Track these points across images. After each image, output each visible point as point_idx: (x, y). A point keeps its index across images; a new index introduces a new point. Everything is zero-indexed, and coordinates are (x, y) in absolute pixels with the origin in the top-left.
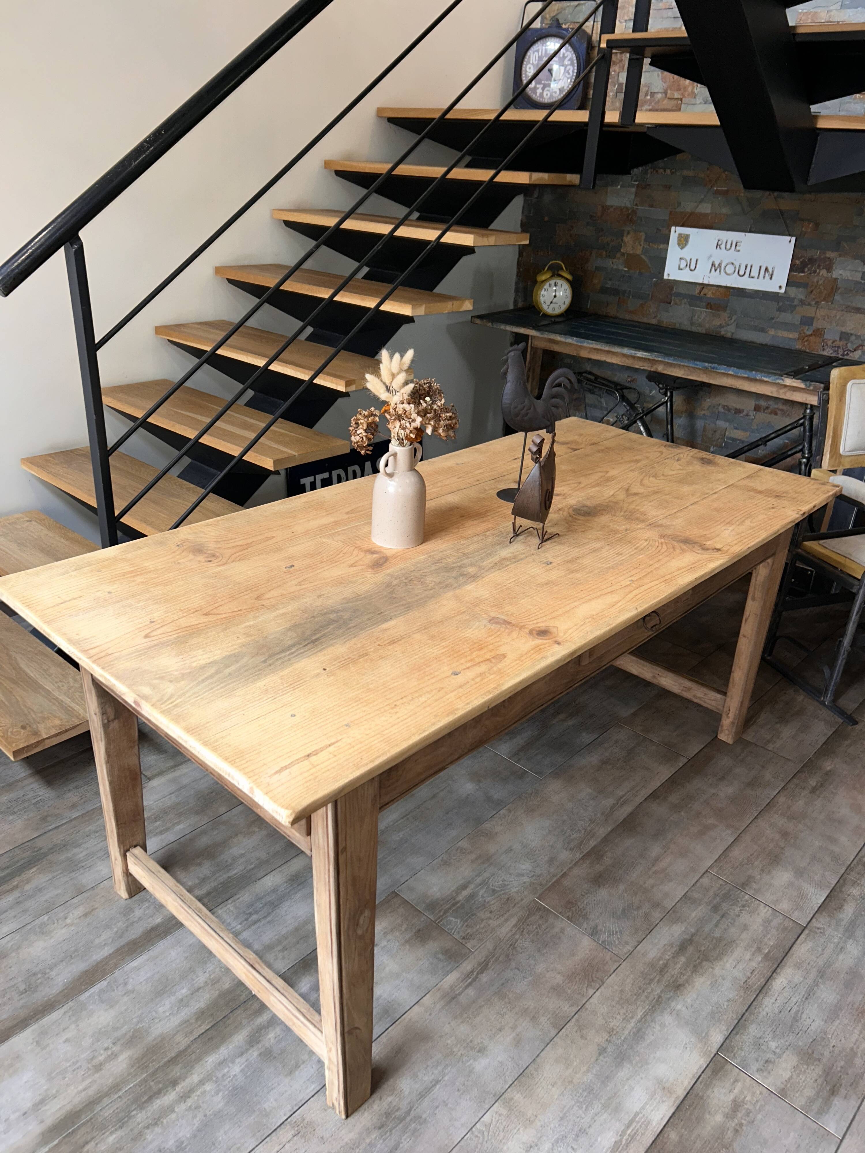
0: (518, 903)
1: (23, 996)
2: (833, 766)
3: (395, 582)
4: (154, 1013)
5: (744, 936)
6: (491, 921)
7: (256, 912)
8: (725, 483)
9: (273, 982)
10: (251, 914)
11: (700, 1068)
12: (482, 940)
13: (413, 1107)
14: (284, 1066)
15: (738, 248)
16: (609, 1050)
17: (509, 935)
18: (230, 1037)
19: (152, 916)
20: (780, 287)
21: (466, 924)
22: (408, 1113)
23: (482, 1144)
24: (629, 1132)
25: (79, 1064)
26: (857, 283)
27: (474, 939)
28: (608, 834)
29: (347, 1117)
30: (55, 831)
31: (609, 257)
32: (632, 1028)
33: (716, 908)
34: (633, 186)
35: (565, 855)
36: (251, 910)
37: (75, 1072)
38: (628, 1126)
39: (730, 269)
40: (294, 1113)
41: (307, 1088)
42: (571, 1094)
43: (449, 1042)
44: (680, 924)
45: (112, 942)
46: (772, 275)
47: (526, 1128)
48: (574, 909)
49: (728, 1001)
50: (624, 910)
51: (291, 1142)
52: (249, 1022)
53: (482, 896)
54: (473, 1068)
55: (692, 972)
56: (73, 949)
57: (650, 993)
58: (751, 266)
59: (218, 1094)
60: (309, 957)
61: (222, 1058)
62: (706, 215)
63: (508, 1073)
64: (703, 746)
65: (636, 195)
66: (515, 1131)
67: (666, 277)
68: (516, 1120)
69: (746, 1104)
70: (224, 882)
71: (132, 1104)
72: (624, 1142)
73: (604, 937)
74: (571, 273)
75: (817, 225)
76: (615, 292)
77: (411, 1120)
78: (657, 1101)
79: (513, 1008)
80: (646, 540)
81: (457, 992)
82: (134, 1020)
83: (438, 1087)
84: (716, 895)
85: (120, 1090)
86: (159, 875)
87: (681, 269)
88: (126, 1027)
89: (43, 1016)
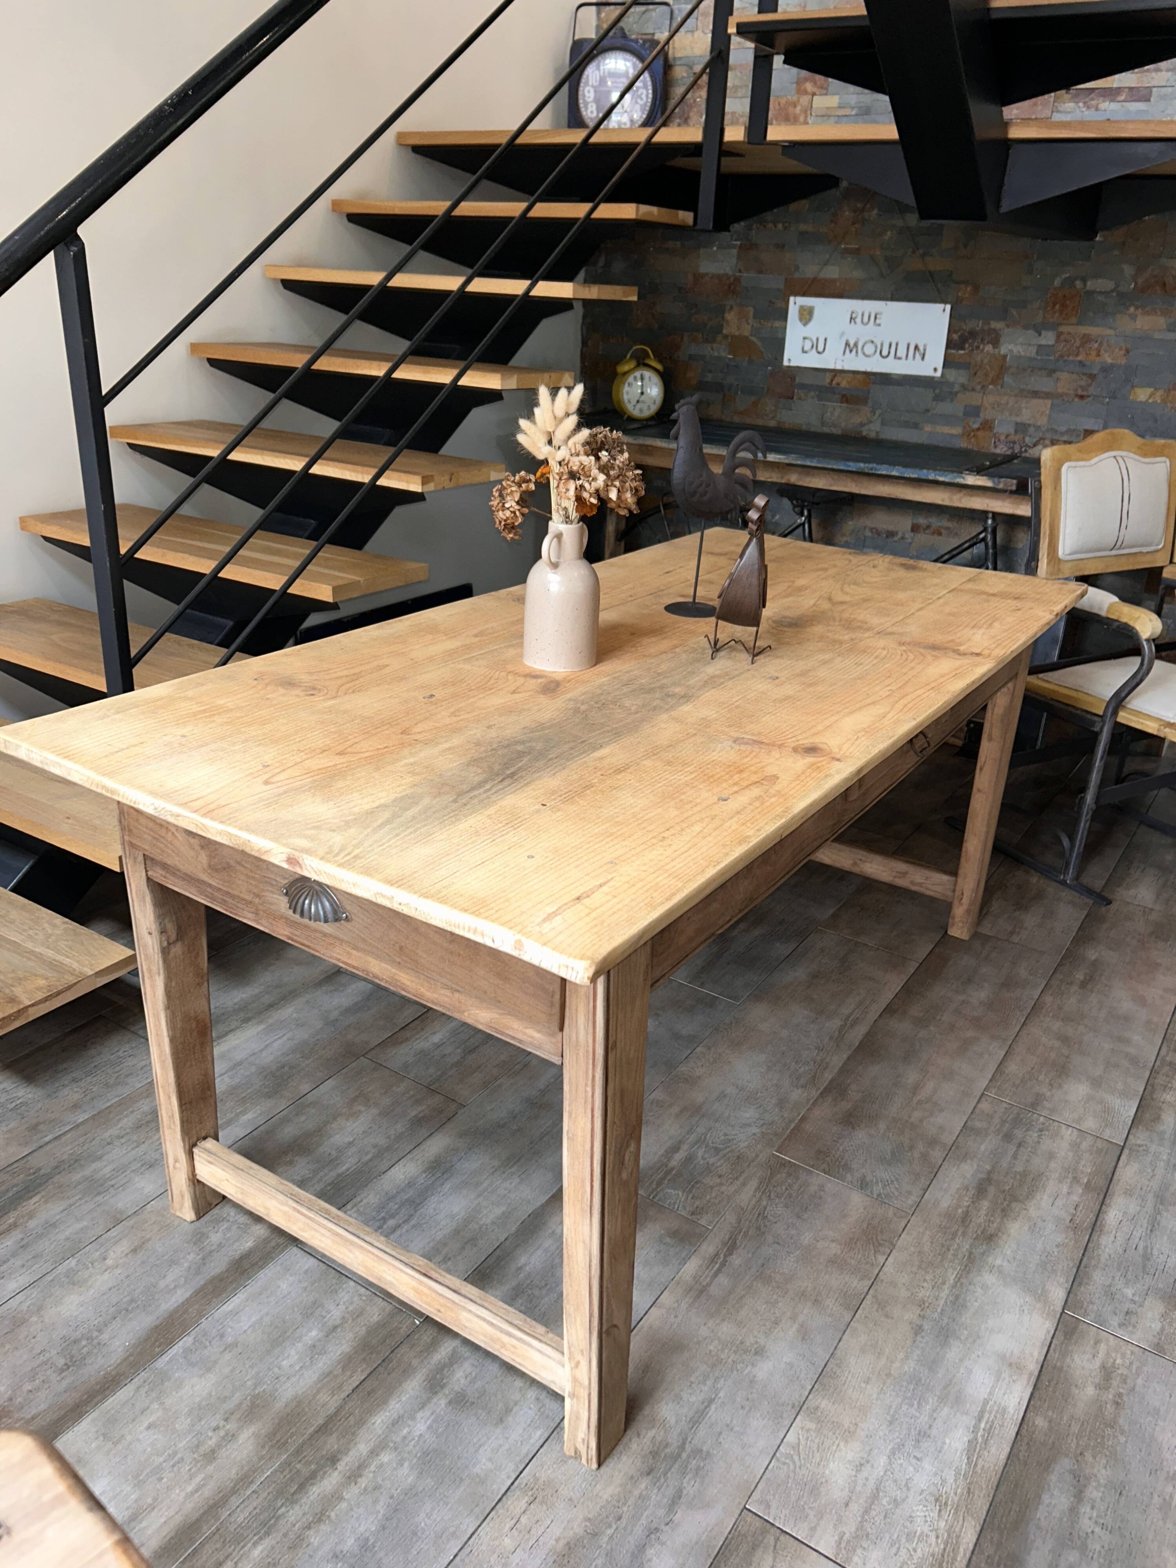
0: (753, 1161)
1: (64, 1374)
2: (1097, 954)
3: (583, 708)
4: (276, 1370)
5: (1053, 1165)
6: (724, 1188)
7: (392, 1216)
8: (945, 587)
9: (463, 1292)
10: (384, 1220)
11: (1048, 1332)
12: (718, 1213)
13: (686, 1439)
14: (489, 1413)
15: (878, 321)
16: (926, 1327)
17: (753, 1203)
18: (400, 1385)
19: (238, 1240)
20: (935, 370)
21: (691, 1196)
22: (682, 1447)
23: (794, 1472)
24: (982, 1425)
25: (179, 1455)
26: (1031, 359)
27: (707, 1213)
28: (845, 1064)
29: (600, 1465)
30: (56, 1143)
31: (706, 341)
32: (948, 1296)
33: (1008, 1137)
34: (734, 247)
35: (796, 1095)
36: (383, 1214)
37: (175, 1469)
38: (980, 1419)
39: (869, 349)
40: (521, 1472)
41: (530, 1437)
42: (893, 1390)
43: (711, 1348)
44: (969, 1161)
45: (186, 1281)
46: (924, 355)
47: (847, 1442)
48: (828, 1159)
49: (1057, 1246)
50: (893, 1153)
51: (528, 1512)
52: (422, 1361)
53: (704, 1158)
54: (754, 1376)
55: (1002, 1218)
56: (128, 1298)
57: (957, 1250)
58: (897, 344)
59: (402, 1465)
60: (485, 1265)
61: (395, 1416)
62: (833, 281)
63: (802, 1375)
64: (932, 947)
65: (739, 258)
66: (835, 1448)
67: (786, 363)
68: (830, 1434)
69: (1118, 1369)
70: (332, 1182)
71: (276, 1498)
72: (980, 1440)
73: (877, 1189)
74: (660, 361)
75: (976, 289)
76: (718, 387)
77: (689, 1456)
78: (1006, 1381)
79: (786, 1293)
80: (884, 649)
81: (705, 1283)
82: (249, 1383)
83: (713, 1407)
84: (1004, 1122)
85: (252, 1482)
86: (251, 1172)
87: (806, 352)
88: (238, 1394)
89: (105, 1398)
